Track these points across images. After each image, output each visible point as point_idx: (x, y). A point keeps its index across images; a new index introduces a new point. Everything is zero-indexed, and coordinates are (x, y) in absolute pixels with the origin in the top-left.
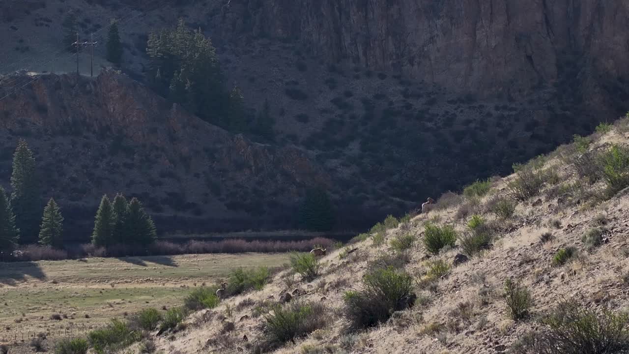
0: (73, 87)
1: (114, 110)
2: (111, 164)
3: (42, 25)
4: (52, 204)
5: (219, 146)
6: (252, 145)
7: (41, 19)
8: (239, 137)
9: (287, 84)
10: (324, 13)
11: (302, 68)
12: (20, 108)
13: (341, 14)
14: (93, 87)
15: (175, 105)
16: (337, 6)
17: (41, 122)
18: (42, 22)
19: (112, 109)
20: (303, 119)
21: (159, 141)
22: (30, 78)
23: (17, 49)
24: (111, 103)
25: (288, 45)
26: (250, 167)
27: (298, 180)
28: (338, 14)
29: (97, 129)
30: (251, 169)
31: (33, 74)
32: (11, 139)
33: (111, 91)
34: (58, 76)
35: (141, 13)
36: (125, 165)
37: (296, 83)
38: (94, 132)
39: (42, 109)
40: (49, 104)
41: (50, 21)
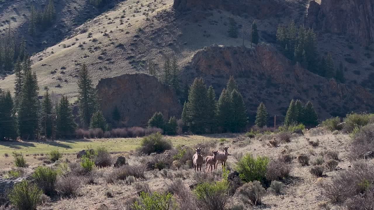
0: (243, 53)
1: (266, 65)
2: (268, 92)
3: (213, 24)
4: (262, 106)
5: (321, 84)
6: (339, 84)
7: (213, 21)
8: (332, 79)
9: (345, 55)
10: (361, 20)
11: (351, 48)
12: (217, 63)
13: (369, 20)
14: (254, 53)
15: (297, 62)
16: (367, 16)
17: (228, 71)
18: (214, 23)
19: (265, 64)
20: (357, 73)
21: (291, 81)
22: (221, 48)
23: (204, 36)
24: (265, 61)
25: (341, 36)
26: (339, 95)
27: (365, 102)
28: (367, 19)
29: (258, 75)
30: (340, 96)
31: (221, 46)
32: (213, 79)
33: (264, 55)
34: (235, 48)
35: (259, 21)
36: (275, 93)
37: (349, 55)
38: (256, 76)
39: (228, 64)
40: (232, 62)
41: (218, 23)
